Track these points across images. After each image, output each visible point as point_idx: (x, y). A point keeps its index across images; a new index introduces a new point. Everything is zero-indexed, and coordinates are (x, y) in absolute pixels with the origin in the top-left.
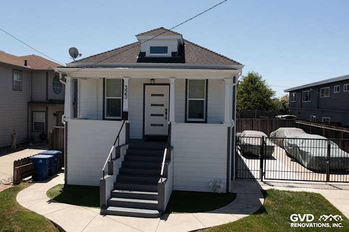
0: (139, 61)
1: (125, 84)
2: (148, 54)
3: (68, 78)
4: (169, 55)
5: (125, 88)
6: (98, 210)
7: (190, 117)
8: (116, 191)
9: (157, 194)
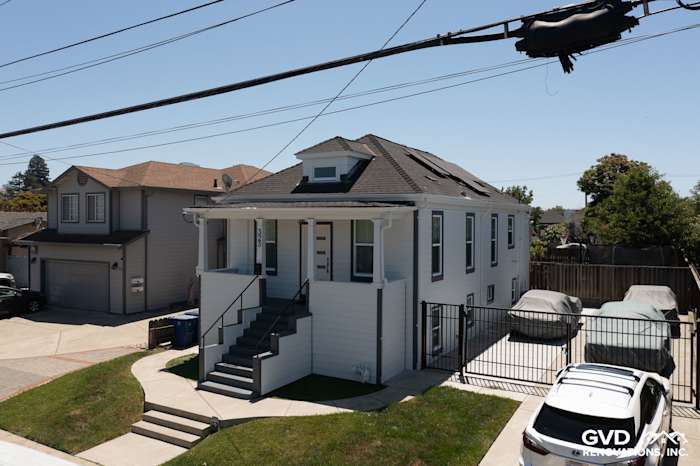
0: (297, 190)
1: (258, 227)
2: (313, 179)
3: (201, 220)
4: (337, 179)
5: (258, 232)
6: (195, 384)
7: (358, 271)
8: (222, 364)
9: (251, 370)
